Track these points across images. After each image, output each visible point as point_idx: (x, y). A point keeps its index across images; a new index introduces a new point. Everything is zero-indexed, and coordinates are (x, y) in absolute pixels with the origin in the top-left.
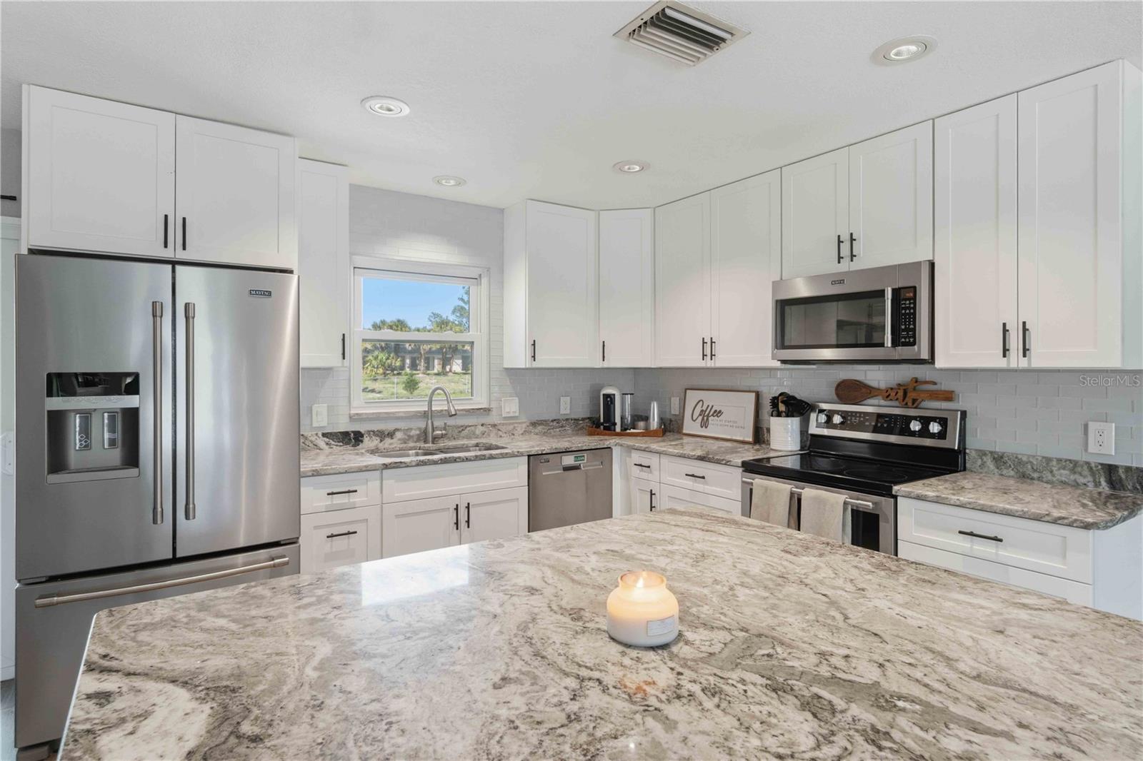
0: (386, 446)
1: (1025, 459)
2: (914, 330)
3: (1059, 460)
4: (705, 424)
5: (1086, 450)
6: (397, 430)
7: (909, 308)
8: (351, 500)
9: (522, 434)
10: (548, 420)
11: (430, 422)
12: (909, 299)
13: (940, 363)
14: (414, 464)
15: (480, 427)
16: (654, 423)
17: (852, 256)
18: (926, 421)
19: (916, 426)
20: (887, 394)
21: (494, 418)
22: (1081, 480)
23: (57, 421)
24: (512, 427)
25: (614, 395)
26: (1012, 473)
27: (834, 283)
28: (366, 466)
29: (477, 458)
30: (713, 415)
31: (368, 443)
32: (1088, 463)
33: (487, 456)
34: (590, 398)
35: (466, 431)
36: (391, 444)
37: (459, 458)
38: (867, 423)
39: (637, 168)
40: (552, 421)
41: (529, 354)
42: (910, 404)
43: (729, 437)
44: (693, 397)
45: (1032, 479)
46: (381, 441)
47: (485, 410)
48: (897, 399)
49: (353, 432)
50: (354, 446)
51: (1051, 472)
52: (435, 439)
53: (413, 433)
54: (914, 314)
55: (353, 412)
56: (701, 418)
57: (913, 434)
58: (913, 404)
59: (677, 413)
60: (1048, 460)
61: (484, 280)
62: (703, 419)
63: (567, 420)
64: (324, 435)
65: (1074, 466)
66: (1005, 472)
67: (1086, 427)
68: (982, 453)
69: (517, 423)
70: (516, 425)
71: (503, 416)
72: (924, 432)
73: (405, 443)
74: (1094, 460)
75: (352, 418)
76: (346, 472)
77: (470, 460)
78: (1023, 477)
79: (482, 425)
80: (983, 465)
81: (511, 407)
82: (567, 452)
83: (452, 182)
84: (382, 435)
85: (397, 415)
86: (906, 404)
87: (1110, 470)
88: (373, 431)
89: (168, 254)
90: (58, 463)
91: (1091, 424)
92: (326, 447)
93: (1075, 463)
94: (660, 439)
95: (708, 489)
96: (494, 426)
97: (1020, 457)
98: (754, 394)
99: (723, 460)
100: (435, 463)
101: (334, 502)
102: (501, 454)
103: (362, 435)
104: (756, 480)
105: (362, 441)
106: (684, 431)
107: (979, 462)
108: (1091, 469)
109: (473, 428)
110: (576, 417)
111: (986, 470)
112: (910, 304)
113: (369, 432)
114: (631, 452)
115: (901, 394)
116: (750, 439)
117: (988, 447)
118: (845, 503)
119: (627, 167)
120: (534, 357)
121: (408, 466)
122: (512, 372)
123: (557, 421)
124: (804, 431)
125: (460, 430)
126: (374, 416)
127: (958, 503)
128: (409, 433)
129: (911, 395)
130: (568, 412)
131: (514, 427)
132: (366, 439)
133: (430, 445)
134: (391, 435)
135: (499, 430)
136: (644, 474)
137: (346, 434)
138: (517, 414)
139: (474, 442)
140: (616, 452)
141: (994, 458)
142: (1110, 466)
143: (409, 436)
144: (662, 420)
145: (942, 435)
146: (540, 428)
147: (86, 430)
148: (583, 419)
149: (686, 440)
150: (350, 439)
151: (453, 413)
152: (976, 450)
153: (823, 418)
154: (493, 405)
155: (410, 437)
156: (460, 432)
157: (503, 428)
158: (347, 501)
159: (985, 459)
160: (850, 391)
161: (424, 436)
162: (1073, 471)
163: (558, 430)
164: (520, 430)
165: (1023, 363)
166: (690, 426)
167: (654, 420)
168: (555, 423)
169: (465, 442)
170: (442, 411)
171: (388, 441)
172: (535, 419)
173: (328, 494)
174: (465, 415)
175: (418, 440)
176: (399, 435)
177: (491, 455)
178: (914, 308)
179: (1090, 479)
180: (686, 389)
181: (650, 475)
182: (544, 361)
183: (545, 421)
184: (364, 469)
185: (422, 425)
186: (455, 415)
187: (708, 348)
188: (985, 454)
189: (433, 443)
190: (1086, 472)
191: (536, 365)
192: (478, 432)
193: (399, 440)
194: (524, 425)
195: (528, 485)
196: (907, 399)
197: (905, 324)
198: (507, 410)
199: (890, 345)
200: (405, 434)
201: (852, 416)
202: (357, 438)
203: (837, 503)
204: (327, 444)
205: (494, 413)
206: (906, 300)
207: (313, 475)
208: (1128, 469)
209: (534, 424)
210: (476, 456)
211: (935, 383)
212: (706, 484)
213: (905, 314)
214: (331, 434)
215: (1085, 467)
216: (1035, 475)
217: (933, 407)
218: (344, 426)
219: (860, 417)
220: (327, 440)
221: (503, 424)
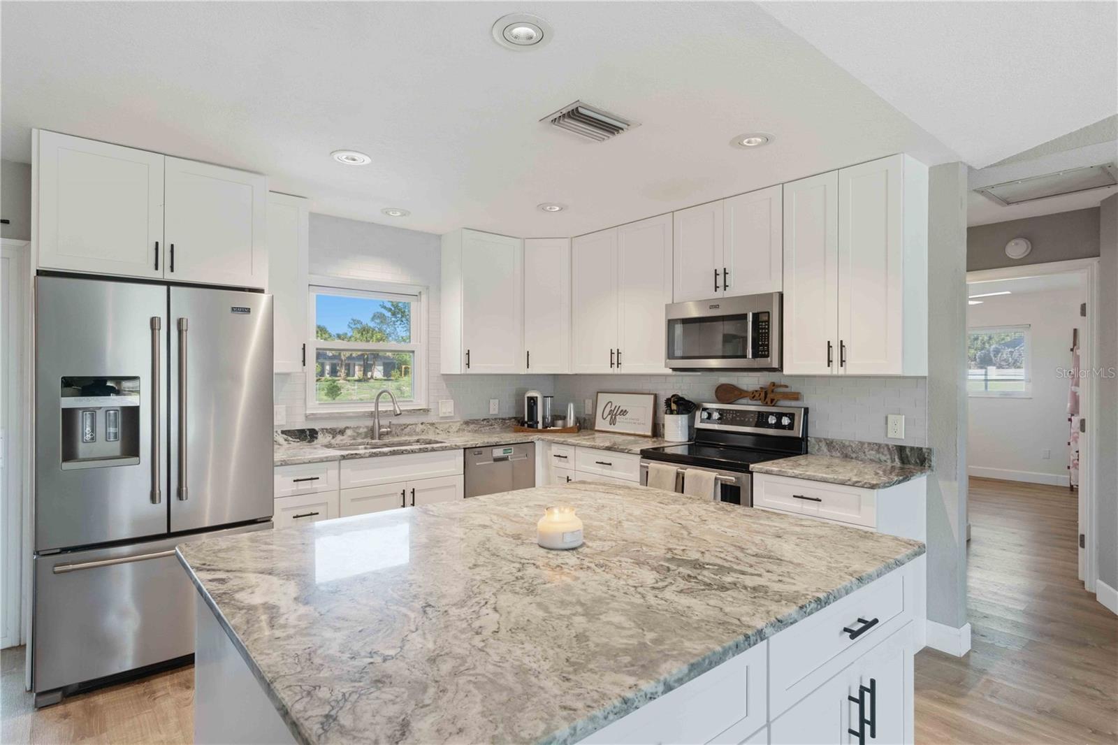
0: (338, 442)
1: (847, 443)
2: (768, 345)
3: (869, 444)
4: (613, 422)
5: (887, 436)
6: (347, 428)
7: (765, 329)
8: (314, 486)
9: (457, 432)
10: (480, 420)
11: (376, 421)
12: (765, 322)
13: (786, 371)
14: (367, 455)
15: (420, 426)
16: (571, 422)
17: (726, 286)
18: (779, 416)
19: (772, 420)
20: (753, 395)
21: (432, 418)
22: (883, 458)
24: (447, 426)
25: (537, 397)
26: (839, 454)
27: (712, 307)
28: (327, 457)
29: (421, 450)
30: (619, 414)
31: (322, 439)
32: (887, 445)
33: (429, 449)
34: (516, 400)
36: (342, 440)
37: (406, 450)
38: (738, 419)
39: (557, 209)
40: (483, 420)
41: (464, 361)
42: (769, 403)
43: (632, 432)
44: (603, 399)
45: (852, 458)
46: (333, 437)
47: (424, 410)
48: (760, 399)
49: (308, 429)
50: (309, 442)
51: (864, 453)
52: (381, 436)
53: (362, 430)
54: (768, 333)
55: (308, 412)
56: (610, 416)
57: (770, 426)
58: (772, 402)
59: (591, 413)
60: (862, 444)
61: (424, 297)
62: (611, 417)
63: (496, 419)
64: (283, 432)
65: (878, 447)
66: (834, 454)
67: (887, 418)
68: (819, 440)
69: (452, 422)
70: (451, 424)
71: (441, 415)
72: (778, 425)
73: (354, 439)
74: (891, 443)
75: (307, 417)
76: (310, 462)
77: (415, 452)
78: (846, 457)
79: (422, 424)
80: (819, 450)
81: (447, 408)
82: (497, 445)
83: (399, 214)
84: (334, 432)
85: (348, 415)
86: (767, 403)
87: (901, 449)
88: (326, 429)
89: (158, 275)
90: (69, 453)
91: (890, 416)
92: (286, 443)
93: (879, 446)
94: (576, 434)
95: (614, 473)
96: (432, 424)
97: (844, 442)
98: (652, 396)
99: (626, 449)
100: (385, 454)
101: (300, 488)
102: (441, 447)
103: (317, 433)
104: (651, 464)
105: (316, 438)
106: (596, 428)
107: (817, 447)
108: (889, 449)
109: (414, 426)
110: (504, 417)
111: (821, 452)
112: (766, 325)
113: (323, 429)
114: (550, 446)
115: (763, 395)
116: (649, 433)
117: (823, 436)
118: (716, 479)
119: (548, 208)
120: (468, 364)
121: (362, 457)
122: (448, 378)
123: (487, 420)
124: (691, 426)
125: (403, 427)
126: (327, 416)
127: (793, 475)
128: (357, 431)
129: (770, 396)
130: (496, 412)
131: (450, 426)
132: (320, 436)
133: (377, 441)
134: (342, 432)
135: (436, 428)
136: (562, 463)
137: (302, 432)
138: (452, 415)
139: (416, 438)
140: (539, 447)
141: (827, 443)
142: (901, 446)
143: (357, 433)
144: (577, 420)
145: (791, 427)
146: (472, 426)
148: (510, 419)
149: (597, 435)
150: (306, 436)
151: (398, 412)
152: (815, 438)
153: (705, 415)
154: (432, 406)
155: (359, 434)
156: (402, 430)
157: (440, 427)
158: (310, 487)
159: (821, 445)
160: (726, 393)
161: (371, 433)
162: (878, 451)
163: (488, 428)
164: (455, 428)
165: (841, 371)
166: (601, 424)
167: (570, 418)
168: (485, 422)
169: (407, 438)
170: (386, 411)
171: (339, 437)
172: (468, 418)
173: (294, 481)
174: (409, 415)
175: (366, 437)
176: (349, 432)
177: (433, 448)
178: (768, 329)
179: (888, 456)
180: (598, 393)
181: (567, 464)
182: (476, 369)
183: (477, 420)
184: (325, 460)
185: (369, 423)
186: (400, 414)
187: (616, 357)
188: (821, 441)
189: (379, 439)
190: (886, 452)
191: (469, 371)
192: (418, 429)
193: (349, 436)
194: (458, 424)
195: (464, 474)
196: (767, 400)
197: (762, 341)
198: (444, 410)
199: (750, 357)
200: (355, 432)
201: (727, 413)
202: (312, 435)
203: (710, 479)
204: (286, 440)
205: (432, 413)
206: (762, 322)
207: (282, 465)
208: (912, 449)
209: (467, 423)
210: (420, 449)
211: (786, 387)
212: (612, 469)
213: (762, 333)
214: (289, 431)
215: (886, 448)
216: (854, 455)
217: (785, 405)
218: (300, 424)
219: (733, 413)
220: (285, 436)
221: (440, 423)
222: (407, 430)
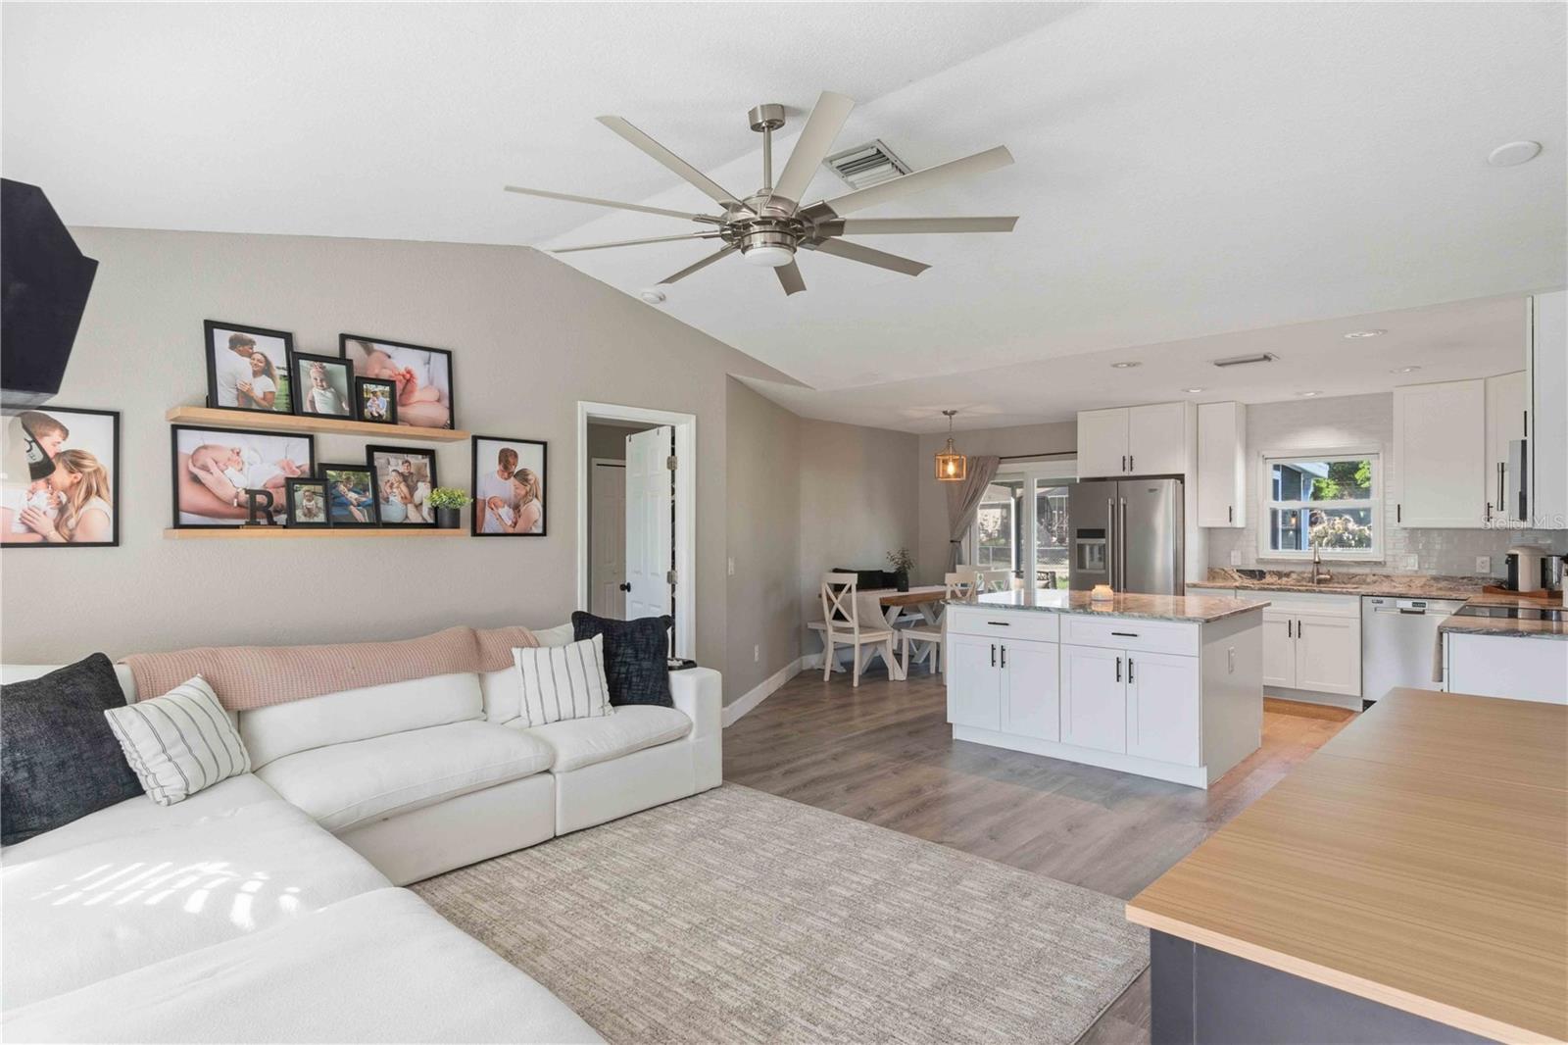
6: (1291, 572)
9: (1421, 587)
10: (1456, 577)
11: (1315, 568)
15: (1372, 577)
21: (1387, 571)
23: (1081, 548)
31: (1268, 579)
35: (1357, 578)
36: (1286, 582)
40: (1463, 578)
46: (1279, 579)
47: (1380, 563)
49: (1259, 571)
50: (1259, 580)
52: (1320, 581)
53: (1306, 575)
55: (1258, 558)
63: (1481, 579)
64: (1238, 570)
69: (1414, 576)
71: (1399, 569)
73: (1299, 582)
75: (1260, 561)
79: (1374, 575)
81: (1411, 563)
84: (1280, 575)
85: (1292, 561)
88: (1275, 571)
92: (1238, 578)
96: (1387, 577)
103: (1265, 574)
105: (1265, 578)
109: (1363, 577)
110: (1497, 577)
113: (1270, 572)
123: (1470, 579)
125: (1350, 577)
126: (1276, 561)
128: (1302, 575)
130: (1486, 570)
131: (1411, 580)
132: (1268, 576)
133: (1315, 585)
134: (1288, 575)
135: (1392, 581)
137: (1253, 571)
138: (1416, 569)
146: (1444, 583)
147: (1092, 552)
150: (1256, 575)
154: (1389, 559)
155: (1303, 578)
156: (1350, 579)
157: (1398, 580)
164: (1419, 583)
168: (1465, 581)
171: (1285, 579)
172: (1438, 574)
174: (1355, 566)
176: (1294, 576)
183: (1452, 577)
189: (1318, 584)
192: (1368, 580)
193: (1294, 580)
194: (1424, 580)
198: (1405, 564)
200: (1298, 575)
202: (1262, 575)
204: (1240, 577)
205: (1389, 566)
209: (1439, 579)
214: (1242, 570)
218: (1253, 566)
220: (1239, 574)
221: (1398, 576)
222: (1353, 580)
